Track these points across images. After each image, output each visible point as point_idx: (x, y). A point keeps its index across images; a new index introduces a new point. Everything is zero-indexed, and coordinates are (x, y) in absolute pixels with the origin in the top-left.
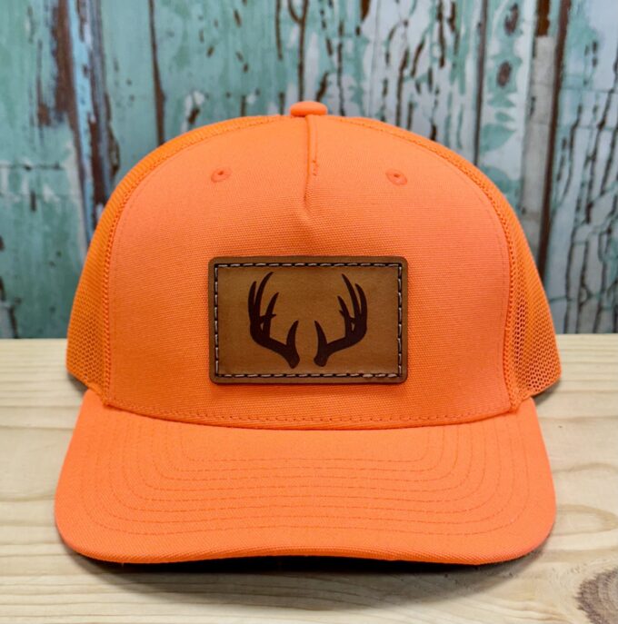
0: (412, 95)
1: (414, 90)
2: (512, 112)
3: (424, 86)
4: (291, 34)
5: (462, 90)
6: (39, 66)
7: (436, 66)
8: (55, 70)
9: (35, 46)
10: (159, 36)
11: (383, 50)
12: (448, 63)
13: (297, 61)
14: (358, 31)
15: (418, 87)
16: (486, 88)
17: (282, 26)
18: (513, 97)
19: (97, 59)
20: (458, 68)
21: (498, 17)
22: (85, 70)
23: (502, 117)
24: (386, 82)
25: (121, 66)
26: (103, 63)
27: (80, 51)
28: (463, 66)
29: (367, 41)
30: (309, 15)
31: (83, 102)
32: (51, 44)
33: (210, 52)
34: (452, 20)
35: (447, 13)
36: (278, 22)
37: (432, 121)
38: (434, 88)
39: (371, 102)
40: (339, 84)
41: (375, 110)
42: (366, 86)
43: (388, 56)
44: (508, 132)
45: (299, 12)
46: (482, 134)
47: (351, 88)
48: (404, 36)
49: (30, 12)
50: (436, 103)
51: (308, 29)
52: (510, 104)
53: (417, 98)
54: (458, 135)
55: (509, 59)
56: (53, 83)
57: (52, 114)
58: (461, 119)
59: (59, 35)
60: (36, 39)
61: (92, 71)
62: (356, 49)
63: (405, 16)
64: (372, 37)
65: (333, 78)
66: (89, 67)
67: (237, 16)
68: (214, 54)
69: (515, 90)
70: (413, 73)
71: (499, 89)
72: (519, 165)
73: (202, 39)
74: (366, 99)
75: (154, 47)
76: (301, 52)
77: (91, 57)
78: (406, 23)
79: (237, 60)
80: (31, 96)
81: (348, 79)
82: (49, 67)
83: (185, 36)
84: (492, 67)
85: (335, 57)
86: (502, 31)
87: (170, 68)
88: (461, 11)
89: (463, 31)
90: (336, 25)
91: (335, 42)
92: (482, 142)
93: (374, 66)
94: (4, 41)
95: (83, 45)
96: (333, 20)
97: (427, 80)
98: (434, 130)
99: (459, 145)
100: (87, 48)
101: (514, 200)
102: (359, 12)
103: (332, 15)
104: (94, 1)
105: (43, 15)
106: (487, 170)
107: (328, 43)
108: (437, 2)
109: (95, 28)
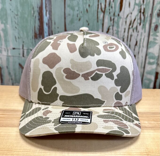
0: (131, 33)
2: (157, 38)
3: (135, 30)
4: (101, 15)
5: (145, 32)
6: (35, 23)
7: (139, 25)
8: (39, 24)
9: (34, 17)
10: (66, 15)
11: (125, 20)
12: (142, 24)
13: (102, 23)
14: (119, 15)
15: (133, 31)
16: (151, 31)
17: (99, 13)
18: (158, 34)
19: (50, 21)
20: (144, 26)
21: (156, 12)
22: (47, 24)
23: (155, 39)
24: (125, 29)
25: (56, 23)
26: (51, 22)
27: (46, 19)
28: (145, 25)
29: (121, 18)
30: (106, 11)
31: (46, 33)
32: (38, 17)
33: (79, 20)
34: (143, 13)
35: (142, 11)
36: (98, 12)
37: (136, 40)
38: (138, 31)
39: (121, 34)
40: (113, 29)
41: (122, 36)
42: (120, 30)
43: (126, 22)
44: (157, 43)
45: (103, 10)
46: (149, 44)
47: (116, 30)
48: (131, 17)
49: (33, 8)
50: (138, 35)
51: (105, 14)
52: (157, 36)
53: (133, 34)
54: (143, 43)
55: (158, 24)
56: (38, 27)
57: (38, 36)
58: (144, 39)
59: (41, 14)
60: (34, 15)
61: (49, 23)
62: (118, 20)
63: (131, 11)
64: (122, 17)
65: (111, 28)
66: (48, 23)
67: (87, 10)
68: (80, 21)
69: (159, 32)
70: (132, 27)
71: (154, 32)
72: (158, 52)
73: (77, 16)
74: (119, 33)
75: (65, 18)
76: (103, 20)
77: (49, 21)
78: (131, 13)
79: (86, 22)
80: (33, 31)
81: (115, 28)
82: (37, 23)
83: (73, 15)
84: (153, 26)
85: (112, 22)
86: (156, 16)
87: (69, 24)
88: (146, 10)
89: (146, 16)
91: (112, 18)
92: (149, 46)
93: (122, 25)
94: (26, 16)
95: (46, 18)
96: (112, 12)
97: (136, 29)
98: (137, 42)
99: (143, 46)
100: (47, 18)
101: (156, 61)
102: (119, 10)
103: (112, 11)
104: (50, 6)
105: (36, 9)
106: (150, 53)
107: (111, 18)
108: (140, 8)
109: (50, 13)
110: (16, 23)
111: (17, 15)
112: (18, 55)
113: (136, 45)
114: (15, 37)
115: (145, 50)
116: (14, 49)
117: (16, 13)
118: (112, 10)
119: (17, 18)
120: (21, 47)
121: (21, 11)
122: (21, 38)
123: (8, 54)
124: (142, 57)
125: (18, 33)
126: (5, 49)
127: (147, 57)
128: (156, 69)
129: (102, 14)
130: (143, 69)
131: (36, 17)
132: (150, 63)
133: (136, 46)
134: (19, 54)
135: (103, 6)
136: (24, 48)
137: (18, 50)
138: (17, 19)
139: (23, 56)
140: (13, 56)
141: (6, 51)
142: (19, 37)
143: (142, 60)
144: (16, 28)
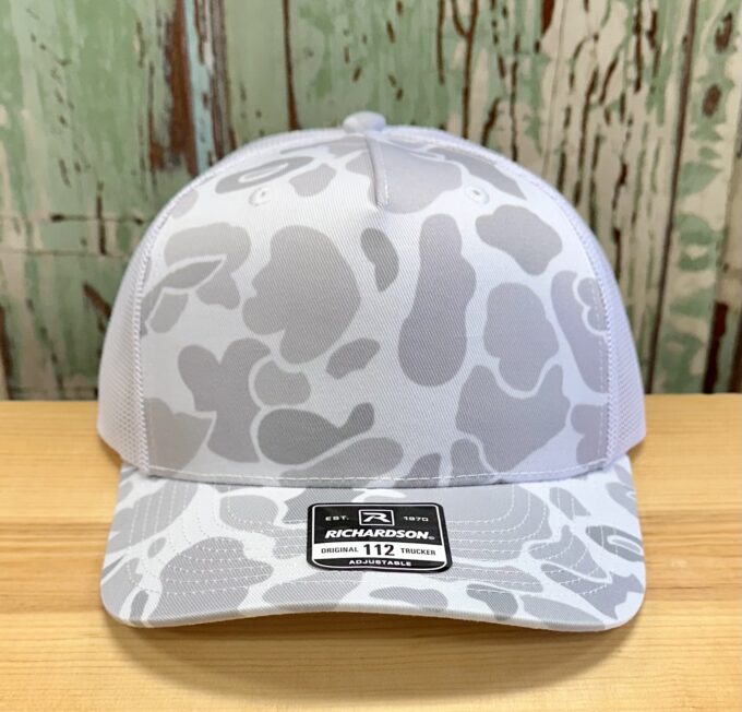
0: (599, 127)
1: (602, 119)
2: (718, 147)
3: (615, 115)
4: (456, 50)
5: (661, 121)
6: (151, 96)
7: (630, 90)
8: (170, 100)
9: (146, 70)
10: (294, 55)
11: (567, 71)
12: (645, 87)
13: (461, 84)
14: (537, 46)
15: (607, 117)
16: (689, 117)
17: (445, 42)
18: (720, 129)
19: (220, 85)
20: (656, 93)
21: (707, 29)
22: (205, 99)
23: (707, 153)
24: (568, 111)
25: (248, 94)
26: (227, 90)
27: (199, 77)
28: (663, 91)
29: (548, 60)
30: (477, 28)
31: (203, 140)
32: (165, 69)
33: (357, 75)
34: (651, 34)
35: (646, 25)
36: (440, 36)
37: (622, 158)
38: (627, 117)
39: (549, 135)
40: (512, 112)
41: (555, 145)
42: (545, 115)
43: (572, 78)
44: (716, 171)
45: (466, 24)
46: (681, 174)
47: (526, 118)
48: (594, 53)
49: (139, 29)
50: (628, 136)
51: (477, 44)
52: (717, 138)
53: (605, 130)
54: (653, 175)
55: (719, 81)
56: (167, 116)
57: (167, 155)
58: (657, 155)
59: (174, 54)
60: (146, 62)
61: (215, 97)
62: (534, 70)
63: (595, 28)
64: (554, 55)
65: (504, 106)
66: (210, 96)
67: (390, 28)
68: (361, 78)
69: (724, 120)
70: (603, 98)
71: (705, 119)
72: (723, 211)
73: (347, 59)
74: (544, 131)
75: (289, 70)
76: (467, 74)
77: (213, 82)
78: (596, 38)
79: (389, 84)
80: (141, 134)
81: (522, 107)
82: (162, 96)
83: (327, 55)
84: (697, 91)
85: (508, 78)
86: (712, 47)
87: (308, 96)
88: (663, 22)
89: (664, 48)
90: (511, 40)
91: (509, 61)
92: (681, 184)
93: (554, 91)
94: (108, 65)
95: (203, 69)
96: (507, 33)
97: (618, 106)
98: (624, 169)
99: (654, 188)
100: (208, 71)
101: (715, 255)
102: (539, 23)
103: (506, 27)
104: (217, 13)
105: (155, 32)
106: (685, 217)
107: (501, 61)
108: (635, 11)
109: (218, 48)
110: (60, 100)
111: (64, 63)
112: (80, 247)
113: (622, 180)
114: (62, 164)
115: (662, 202)
116: (57, 218)
117: (61, 56)
118: (507, 25)
119: (68, 77)
120: (91, 211)
121: (82, 42)
122: (88, 167)
123: (29, 242)
124: (652, 237)
125: (75, 147)
126: (15, 220)
127: (676, 236)
128: (718, 287)
129: (462, 45)
130: (654, 293)
131: (152, 70)
132: (688, 264)
133: (623, 189)
134: (84, 242)
135: (465, 9)
136: (106, 214)
137: (76, 223)
138: (64, 81)
139: (103, 251)
140: (56, 253)
141: (23, 230)
142: (81, 164)
143: (652, 251)
144: (63, 121)
